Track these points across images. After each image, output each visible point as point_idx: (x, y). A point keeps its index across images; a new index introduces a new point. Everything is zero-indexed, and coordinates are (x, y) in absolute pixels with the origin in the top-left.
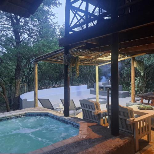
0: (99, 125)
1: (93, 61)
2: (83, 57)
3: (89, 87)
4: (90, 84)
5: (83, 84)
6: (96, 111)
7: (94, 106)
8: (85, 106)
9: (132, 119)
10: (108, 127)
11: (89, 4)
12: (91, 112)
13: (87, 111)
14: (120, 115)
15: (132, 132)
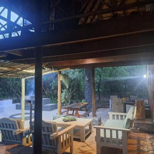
0: (21, 146)
1: (18, 73)
2: (6, 69)
3: (14, 102)
4: (15, 98)
5: (7, 98)
6: (18, 130)
7: (16, 125)
8: (5, 125)
9: (55, 133)
10: (31, 146)
11: (11, 12)
12: (12, 132)
13: (7, 132)
14: (44, 131)
15: (56, 147)
